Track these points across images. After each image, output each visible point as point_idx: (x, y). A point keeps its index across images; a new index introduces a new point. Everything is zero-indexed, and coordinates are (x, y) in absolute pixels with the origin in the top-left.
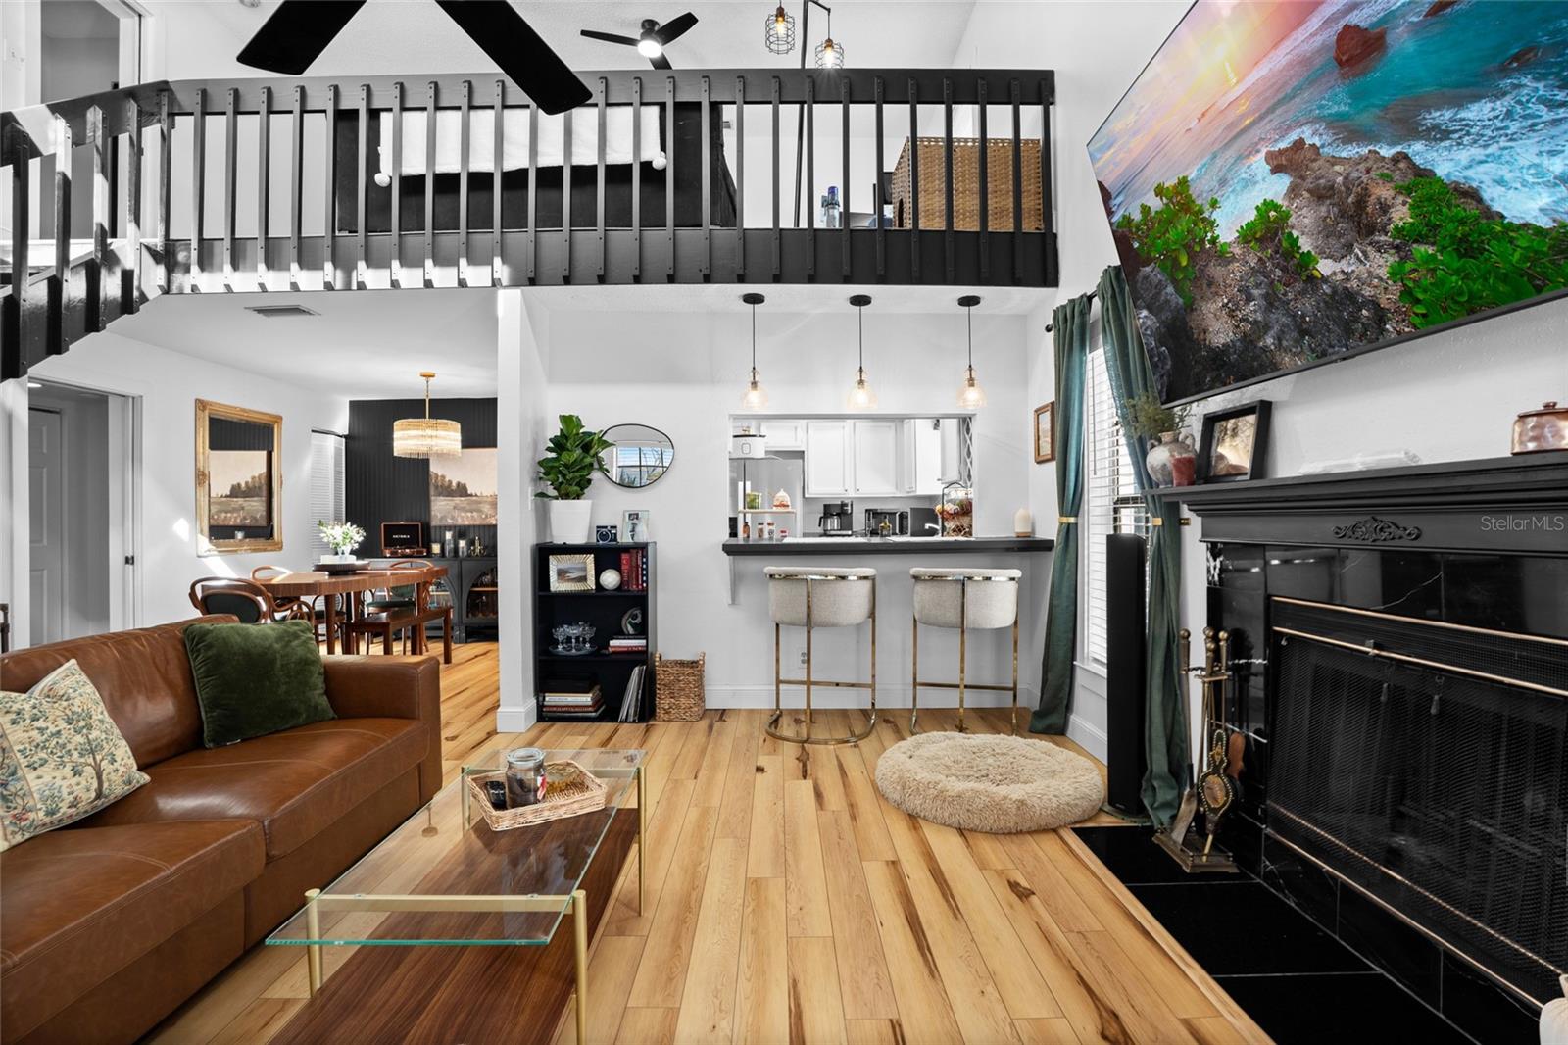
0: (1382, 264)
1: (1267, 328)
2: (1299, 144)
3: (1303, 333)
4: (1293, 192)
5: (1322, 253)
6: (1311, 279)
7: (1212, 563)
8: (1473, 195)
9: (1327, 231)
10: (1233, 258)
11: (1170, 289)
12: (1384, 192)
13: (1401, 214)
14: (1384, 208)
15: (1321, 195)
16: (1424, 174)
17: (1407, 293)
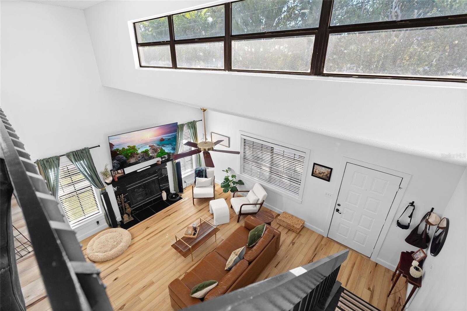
0: (156, 154)
1: (141, 160)
2: (153, 145)
3: (145, 160)
4: (151, 149)
5: (151, 154)
6: (149, 156)
7: (115, 188)
8: (164, 150)
9: (152, 152)
10: (139, 154)
11: (125, 158)
12: (159, 150)
13: (159, 151)
14: (158, 151)
15: (153, 149)
16: (162, 149)
17: (157, 156)
